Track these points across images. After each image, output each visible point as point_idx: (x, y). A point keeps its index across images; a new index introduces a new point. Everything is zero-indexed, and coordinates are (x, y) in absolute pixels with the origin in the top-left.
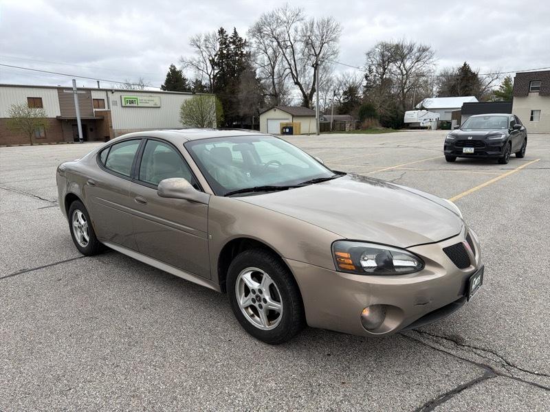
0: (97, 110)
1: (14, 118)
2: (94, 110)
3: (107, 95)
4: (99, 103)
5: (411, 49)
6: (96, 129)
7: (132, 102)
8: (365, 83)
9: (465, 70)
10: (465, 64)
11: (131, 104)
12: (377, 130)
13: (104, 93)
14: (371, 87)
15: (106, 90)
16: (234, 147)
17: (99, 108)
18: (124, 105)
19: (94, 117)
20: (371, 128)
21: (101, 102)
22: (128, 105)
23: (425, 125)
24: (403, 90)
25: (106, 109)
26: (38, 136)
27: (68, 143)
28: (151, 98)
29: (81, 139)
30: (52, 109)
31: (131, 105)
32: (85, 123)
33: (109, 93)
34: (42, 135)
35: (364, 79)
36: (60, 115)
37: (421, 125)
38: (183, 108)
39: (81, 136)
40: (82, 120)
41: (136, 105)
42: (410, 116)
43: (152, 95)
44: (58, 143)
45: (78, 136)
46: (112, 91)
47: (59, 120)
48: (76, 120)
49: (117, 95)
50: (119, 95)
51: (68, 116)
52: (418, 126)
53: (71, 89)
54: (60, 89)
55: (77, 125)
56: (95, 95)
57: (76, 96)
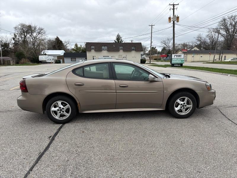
5: (35, 28)
8: (13, 42)
9: (57, 39)
10: (57, 37)
12: (29, 64)
14: (17, 44)
20: (26, 63)
23: (48, 62)
24: (34, 46)
35: (13, 40)
37: (47, 62)
42: (41, 58)
52: (45, 62)
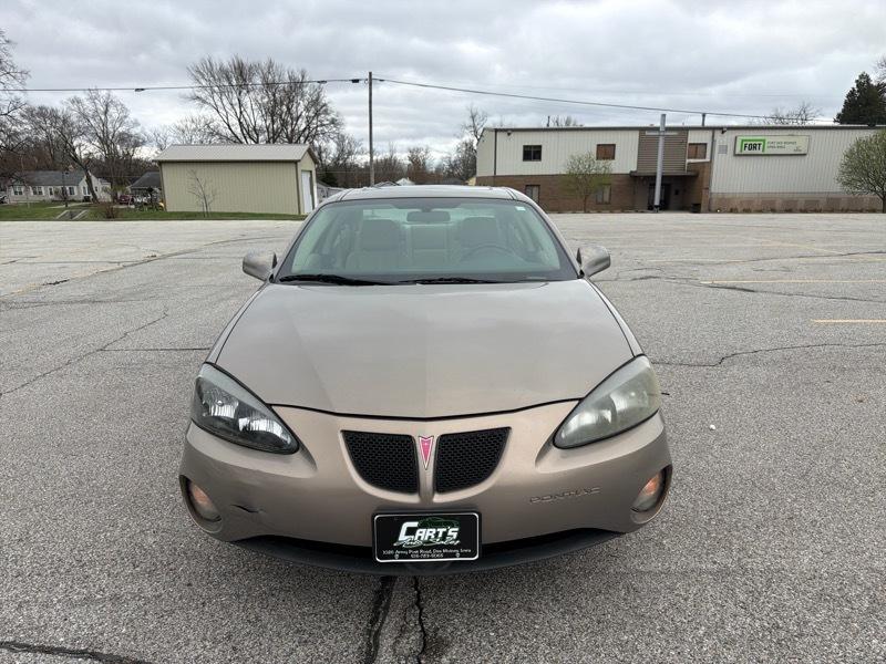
0: (692, 161)
1: (570, 175)
2: (688, 161)
3: (713, 136)
4: (699, 149)
6: (685, 191)
7: (754, 147)
11: (752, 151)
13: (710, 133)
15: (713, 129)
16: (409, 215)
17: (695, 158)
18: (738, 151)
19: (686, 173)
21: (700, 149)
22: (747, 151)
25: (708, 160)
26: (600, 200)
27: (637, 212)
28: (792, 139)
29: (656, 207)
30: (626, 162)
31: (749, 152)
32: (667, 182)
33: (718, 133)
34: (606, 199)
36: (635, 169)
38: (850, 155)
39: (657, 202)
40: (663, 177)
41: (760, 152)
43: (795, 132)
44: (623, 211)
45: (653, 200)
46: (722, 130)
47: (633, 177)
48: (654, 177)
49: (730, 135)
50: (734, 136)
51: (647, 172)
53: (657, 129)
54: (642, 130)
55: (654, 185)
56: (693, 138)
57: (661, 139)
